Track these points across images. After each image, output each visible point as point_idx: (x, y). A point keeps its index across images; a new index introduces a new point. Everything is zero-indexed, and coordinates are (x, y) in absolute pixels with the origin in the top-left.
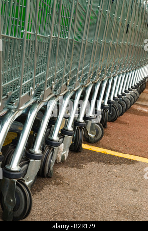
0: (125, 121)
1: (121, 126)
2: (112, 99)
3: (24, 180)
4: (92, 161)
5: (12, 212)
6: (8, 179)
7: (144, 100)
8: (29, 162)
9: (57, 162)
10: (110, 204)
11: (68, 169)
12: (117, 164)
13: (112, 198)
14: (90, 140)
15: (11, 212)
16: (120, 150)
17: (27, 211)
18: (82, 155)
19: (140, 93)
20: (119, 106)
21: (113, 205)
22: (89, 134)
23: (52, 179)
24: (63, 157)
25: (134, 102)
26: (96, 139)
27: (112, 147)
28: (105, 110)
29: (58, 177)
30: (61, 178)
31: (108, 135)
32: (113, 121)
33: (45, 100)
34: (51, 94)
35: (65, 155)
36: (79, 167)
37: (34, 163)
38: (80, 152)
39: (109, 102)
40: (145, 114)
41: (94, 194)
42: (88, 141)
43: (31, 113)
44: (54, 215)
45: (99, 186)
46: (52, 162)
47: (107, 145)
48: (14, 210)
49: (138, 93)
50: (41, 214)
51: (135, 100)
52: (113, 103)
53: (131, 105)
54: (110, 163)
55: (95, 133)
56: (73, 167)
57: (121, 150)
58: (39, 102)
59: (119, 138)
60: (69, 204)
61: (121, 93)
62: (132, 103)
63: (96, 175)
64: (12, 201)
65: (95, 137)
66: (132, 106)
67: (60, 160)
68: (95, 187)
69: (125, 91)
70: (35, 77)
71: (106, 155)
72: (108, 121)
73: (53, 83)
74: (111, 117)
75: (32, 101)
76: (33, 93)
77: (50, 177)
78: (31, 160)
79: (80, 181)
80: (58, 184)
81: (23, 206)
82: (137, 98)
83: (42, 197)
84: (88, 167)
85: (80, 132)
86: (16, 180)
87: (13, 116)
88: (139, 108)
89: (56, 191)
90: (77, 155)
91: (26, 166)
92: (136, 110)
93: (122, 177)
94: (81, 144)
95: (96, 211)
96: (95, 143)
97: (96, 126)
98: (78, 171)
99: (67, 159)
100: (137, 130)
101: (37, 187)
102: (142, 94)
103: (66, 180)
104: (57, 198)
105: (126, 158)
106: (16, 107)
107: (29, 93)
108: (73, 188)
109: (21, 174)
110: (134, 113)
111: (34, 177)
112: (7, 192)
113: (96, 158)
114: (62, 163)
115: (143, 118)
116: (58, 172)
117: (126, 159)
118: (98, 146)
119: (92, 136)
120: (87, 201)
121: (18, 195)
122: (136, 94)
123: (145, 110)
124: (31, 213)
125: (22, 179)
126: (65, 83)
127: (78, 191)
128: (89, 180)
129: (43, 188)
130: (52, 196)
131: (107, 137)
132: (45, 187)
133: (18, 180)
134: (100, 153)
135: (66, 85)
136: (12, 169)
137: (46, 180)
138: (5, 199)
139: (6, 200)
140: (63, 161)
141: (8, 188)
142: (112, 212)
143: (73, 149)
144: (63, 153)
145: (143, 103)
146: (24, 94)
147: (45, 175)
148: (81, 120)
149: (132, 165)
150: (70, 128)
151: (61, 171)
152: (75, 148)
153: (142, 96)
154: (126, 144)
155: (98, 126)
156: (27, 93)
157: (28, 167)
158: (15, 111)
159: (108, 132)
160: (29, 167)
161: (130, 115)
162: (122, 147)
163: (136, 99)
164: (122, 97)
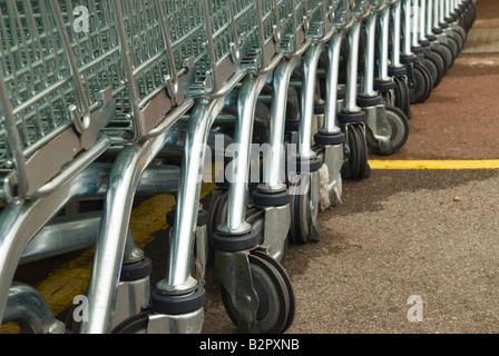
0: (448, 95)
1: (444, 107)
2: (408, 52)
3: (264, 250)
4: (399, 190)
5: (256, 322)
6: (229, 254)
7: (479, 42)
8: (264, 213)
9: (323, 208)
10: (466, 267)
11: (350, 216)
12: (457, 184)
13: (466, 253)
14: (383, 150)
15: (253, 323)
16: (454, 155)
17: (288, 314)
18: (372, 183)
19: (467, 30)
20: (427, 65)
21: (473, 268)
22: (377, 136)
23: (321, 243)
24: (332, 194)
25: (459, 51)
26: (395, 143)
27: (434, 153)
28: (400, 79)
29: (332, 237)
30: (341, 238)
31: (417, 131)
32: (422, 98)
33: (266, 69)
34: (276, 54)
35: (336, 189)
36: (373, 208)
37: (275, 214)
38: (367, 177)
39: (403, 59)
40: (489, 70)
41: (422, 255)
42: (379, 152)
43: (243, 103)
44: (348, 313)
45: (429, 237)
46: (312, 207)
47: (422, 152)
48: (260, 316)
49: (462, 30)
50: (319, 317)
51: (459, 46)
52: (414, 60)
53: (454, 58)
54: (440, 186)
55: (390, 131)
56: (359, 210)
57: (458, 154)
58: (255, 77)
59: (446, 131)
60: (373, 285)
61: (426, 36)
62: (455, 52)
63: (416, 215)
64: (249, 298)
65: (392, 139)
66: (457, 61)
67: (327, 201)
68: (421, 241)
69: (434, 30)
70: (236, 17)
71: (427, 172)
72: (412, 103)
73: (275, 27)
74: (416, 92)
75: (240, 74)
76: (238, 54)
77: (315, 241)
78: (268, 209)
79: (383, 236)
80: (337, 250)
81: (277, 303)
82: (464, 41)
83: (311, 284)
84: (393, 203)
85: (356, 134)
86: (247, 253)
87: (207, 113)
88: (473, 62)
89: (338, 265)
90: (362, 186)
91: (259, 223)
92: (467, 67)
93: (476, 208)
94: (366, 162)
95: (437, 287)
96: (393, 153)
97: (388, 115)
98: (374, 216)
99: (343, 197)
100: (482, 107)
101: (293, 266)
102: (471, 31)
103: (353, 240)
104: (343, 278)
105: (474, 167)
106: (209, 90)
107: (230, 56)
108: (373, 252)
109: (254, 238)
110: (465, 75)
111: (281, 244)
112: (234, 282)
113: (405, 184)
114: (334, 207)
115: (488, 79)
116: (331, 227)
117: (473, 171)
118: (404, 158)
119: (384, 139)
120: (411, 271)
121: (258, 282)
122: (459, 33)
123: (489, 62)
124: (297, 319)
125: (259, 249)
126: (300, 27)
127: (386, 256)
128: (403, 229)
129: (306, 266)
130: (330, 277)
131: (418, 136)
132: (311, 263)
133: (251, 252)
134: (411, 172)
135: (303, 29)
136: (233, 232)
137: (308, 249)
138: (233, 298)
139: (237, 299)
140: (334, 204)
141: (234, 273)
142: (475, 282)
143: (349, 175)
144: (329, 187)
145: (481, 50)
146: (220, 61)
147: (305, 239)
148: (353, 107)
149: (492, 180)
150: (332, 127)
151: (336, 223)
152: (354, 172)
153: (474, 35)
154: (466, 140)
155: (392, 114)
156: (225, 56)
157: (263, 224)
158: (211, 101)
159: (417, 126)
160: (267, 223)
161: (456, 80)
162: (459, 149)
163: (460, 44)
164: (428, 45)
